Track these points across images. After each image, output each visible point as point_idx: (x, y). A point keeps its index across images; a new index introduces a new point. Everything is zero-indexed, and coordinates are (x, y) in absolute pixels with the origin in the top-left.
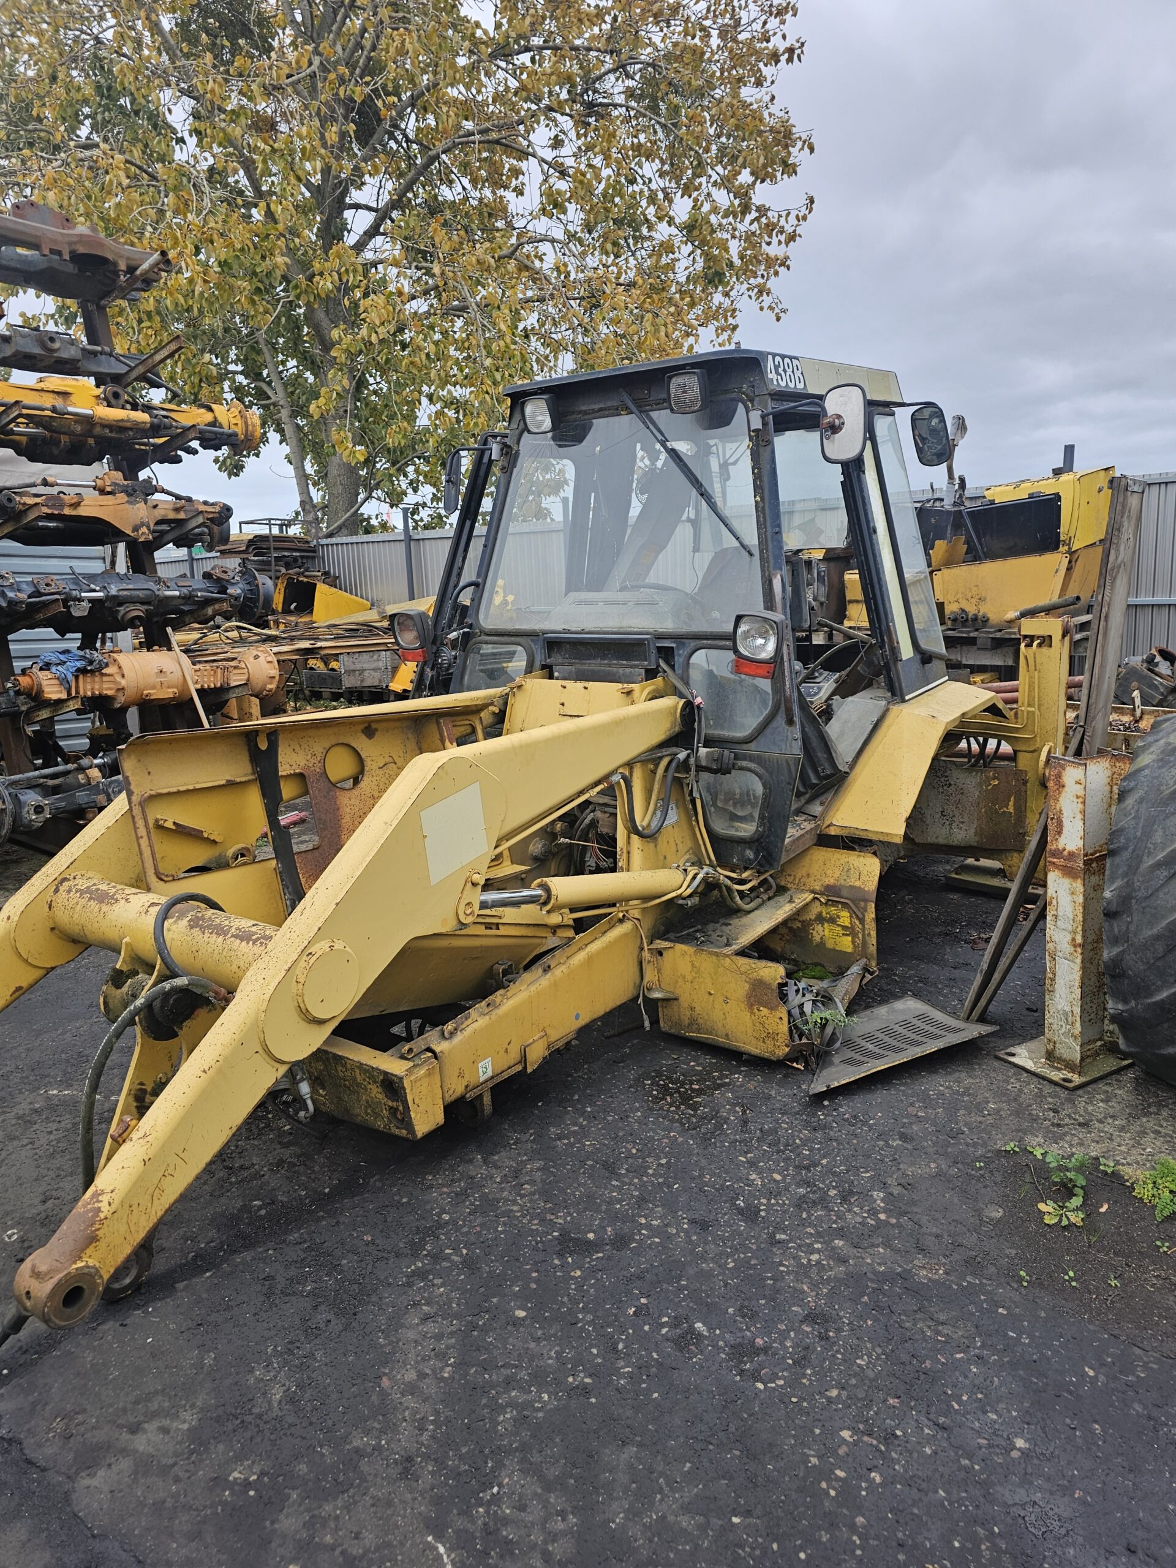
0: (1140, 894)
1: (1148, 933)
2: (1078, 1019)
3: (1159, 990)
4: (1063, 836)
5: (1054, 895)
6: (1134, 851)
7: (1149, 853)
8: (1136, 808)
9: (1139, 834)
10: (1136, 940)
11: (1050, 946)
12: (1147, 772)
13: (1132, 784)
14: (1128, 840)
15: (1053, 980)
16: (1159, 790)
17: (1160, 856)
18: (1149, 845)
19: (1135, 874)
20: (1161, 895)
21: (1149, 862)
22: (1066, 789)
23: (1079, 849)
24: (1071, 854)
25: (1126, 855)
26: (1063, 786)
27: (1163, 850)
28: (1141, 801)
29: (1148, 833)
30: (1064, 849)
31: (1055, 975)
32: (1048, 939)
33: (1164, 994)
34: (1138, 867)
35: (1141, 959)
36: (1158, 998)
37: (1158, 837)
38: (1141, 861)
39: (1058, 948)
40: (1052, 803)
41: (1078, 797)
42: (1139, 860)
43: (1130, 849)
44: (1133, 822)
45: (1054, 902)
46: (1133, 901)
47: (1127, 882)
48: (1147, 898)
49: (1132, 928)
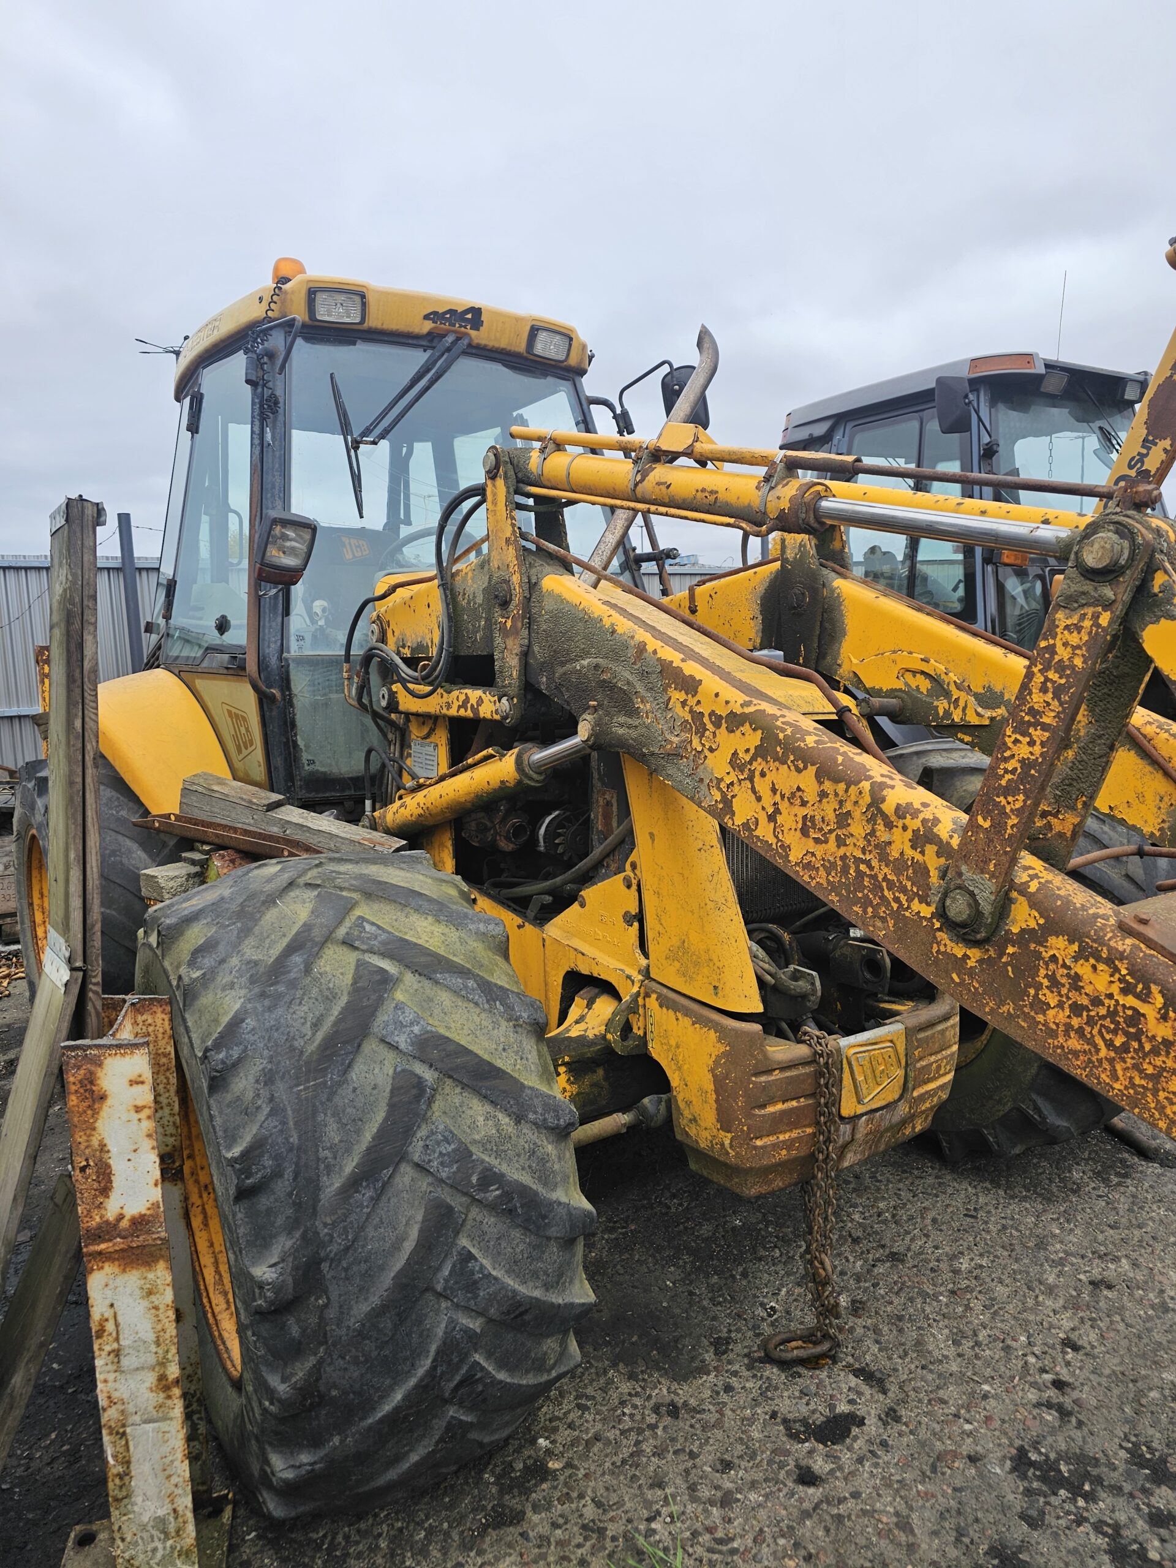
0: (334, 1248)
1: (362, 1309)
2: (190, 1516)
3: (385, 1394)
4: (114, 1195)
5: (109, 1314)
6: (296, 1175)
7: (329, 1169)
8: (265, 1093)
9: (294, 1139)
10: (343, 1332)
11: (109, 1416)
12: (250, 1023)
13: (236, 1053)
14: (278, 1158)
15: (123, 1476)
16: (292, 1049)
17: (350, 1165)
18: (323, 1154)
19: (315, 1213)
20: (371, 1232)
21: (333, 1184)
22: (109, 1102)
23: (155, 1205)
24: (140, 1223)
25: (282, 1187)
26: (103, 1098)
27: (348, 1151)
28: (268, 1078)
29: (311, 1134)
30: (121, 1217)
31: (128, 1463)
32: (102, 1402)
33: (398, 1396)
34: (316, 1200)
35: (356, 1361)
36: (387, 1408)
37: (332, 1133)
38: (318, 1188)
39: (131, 1408)
40: (80, 1137)
41: (138, 1109)
42: (314, 1187)
43: (288, 1173)
44: (273, 1122)
45: (110, 1327)
46: (325, 1266)
47: (304, 1237)
48: (347, 1249)
49: (332, 1313)
